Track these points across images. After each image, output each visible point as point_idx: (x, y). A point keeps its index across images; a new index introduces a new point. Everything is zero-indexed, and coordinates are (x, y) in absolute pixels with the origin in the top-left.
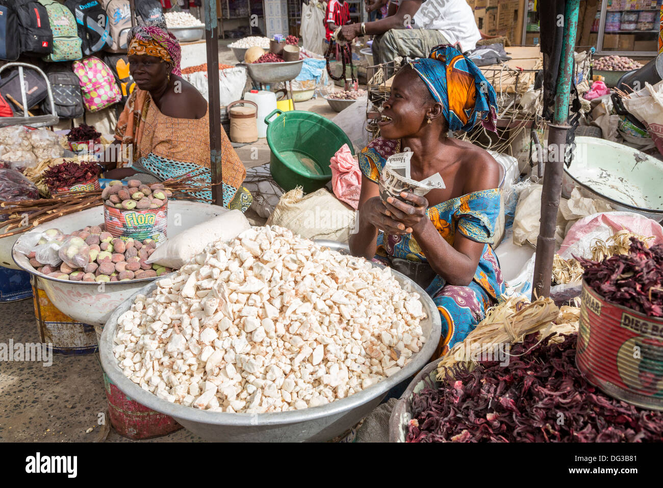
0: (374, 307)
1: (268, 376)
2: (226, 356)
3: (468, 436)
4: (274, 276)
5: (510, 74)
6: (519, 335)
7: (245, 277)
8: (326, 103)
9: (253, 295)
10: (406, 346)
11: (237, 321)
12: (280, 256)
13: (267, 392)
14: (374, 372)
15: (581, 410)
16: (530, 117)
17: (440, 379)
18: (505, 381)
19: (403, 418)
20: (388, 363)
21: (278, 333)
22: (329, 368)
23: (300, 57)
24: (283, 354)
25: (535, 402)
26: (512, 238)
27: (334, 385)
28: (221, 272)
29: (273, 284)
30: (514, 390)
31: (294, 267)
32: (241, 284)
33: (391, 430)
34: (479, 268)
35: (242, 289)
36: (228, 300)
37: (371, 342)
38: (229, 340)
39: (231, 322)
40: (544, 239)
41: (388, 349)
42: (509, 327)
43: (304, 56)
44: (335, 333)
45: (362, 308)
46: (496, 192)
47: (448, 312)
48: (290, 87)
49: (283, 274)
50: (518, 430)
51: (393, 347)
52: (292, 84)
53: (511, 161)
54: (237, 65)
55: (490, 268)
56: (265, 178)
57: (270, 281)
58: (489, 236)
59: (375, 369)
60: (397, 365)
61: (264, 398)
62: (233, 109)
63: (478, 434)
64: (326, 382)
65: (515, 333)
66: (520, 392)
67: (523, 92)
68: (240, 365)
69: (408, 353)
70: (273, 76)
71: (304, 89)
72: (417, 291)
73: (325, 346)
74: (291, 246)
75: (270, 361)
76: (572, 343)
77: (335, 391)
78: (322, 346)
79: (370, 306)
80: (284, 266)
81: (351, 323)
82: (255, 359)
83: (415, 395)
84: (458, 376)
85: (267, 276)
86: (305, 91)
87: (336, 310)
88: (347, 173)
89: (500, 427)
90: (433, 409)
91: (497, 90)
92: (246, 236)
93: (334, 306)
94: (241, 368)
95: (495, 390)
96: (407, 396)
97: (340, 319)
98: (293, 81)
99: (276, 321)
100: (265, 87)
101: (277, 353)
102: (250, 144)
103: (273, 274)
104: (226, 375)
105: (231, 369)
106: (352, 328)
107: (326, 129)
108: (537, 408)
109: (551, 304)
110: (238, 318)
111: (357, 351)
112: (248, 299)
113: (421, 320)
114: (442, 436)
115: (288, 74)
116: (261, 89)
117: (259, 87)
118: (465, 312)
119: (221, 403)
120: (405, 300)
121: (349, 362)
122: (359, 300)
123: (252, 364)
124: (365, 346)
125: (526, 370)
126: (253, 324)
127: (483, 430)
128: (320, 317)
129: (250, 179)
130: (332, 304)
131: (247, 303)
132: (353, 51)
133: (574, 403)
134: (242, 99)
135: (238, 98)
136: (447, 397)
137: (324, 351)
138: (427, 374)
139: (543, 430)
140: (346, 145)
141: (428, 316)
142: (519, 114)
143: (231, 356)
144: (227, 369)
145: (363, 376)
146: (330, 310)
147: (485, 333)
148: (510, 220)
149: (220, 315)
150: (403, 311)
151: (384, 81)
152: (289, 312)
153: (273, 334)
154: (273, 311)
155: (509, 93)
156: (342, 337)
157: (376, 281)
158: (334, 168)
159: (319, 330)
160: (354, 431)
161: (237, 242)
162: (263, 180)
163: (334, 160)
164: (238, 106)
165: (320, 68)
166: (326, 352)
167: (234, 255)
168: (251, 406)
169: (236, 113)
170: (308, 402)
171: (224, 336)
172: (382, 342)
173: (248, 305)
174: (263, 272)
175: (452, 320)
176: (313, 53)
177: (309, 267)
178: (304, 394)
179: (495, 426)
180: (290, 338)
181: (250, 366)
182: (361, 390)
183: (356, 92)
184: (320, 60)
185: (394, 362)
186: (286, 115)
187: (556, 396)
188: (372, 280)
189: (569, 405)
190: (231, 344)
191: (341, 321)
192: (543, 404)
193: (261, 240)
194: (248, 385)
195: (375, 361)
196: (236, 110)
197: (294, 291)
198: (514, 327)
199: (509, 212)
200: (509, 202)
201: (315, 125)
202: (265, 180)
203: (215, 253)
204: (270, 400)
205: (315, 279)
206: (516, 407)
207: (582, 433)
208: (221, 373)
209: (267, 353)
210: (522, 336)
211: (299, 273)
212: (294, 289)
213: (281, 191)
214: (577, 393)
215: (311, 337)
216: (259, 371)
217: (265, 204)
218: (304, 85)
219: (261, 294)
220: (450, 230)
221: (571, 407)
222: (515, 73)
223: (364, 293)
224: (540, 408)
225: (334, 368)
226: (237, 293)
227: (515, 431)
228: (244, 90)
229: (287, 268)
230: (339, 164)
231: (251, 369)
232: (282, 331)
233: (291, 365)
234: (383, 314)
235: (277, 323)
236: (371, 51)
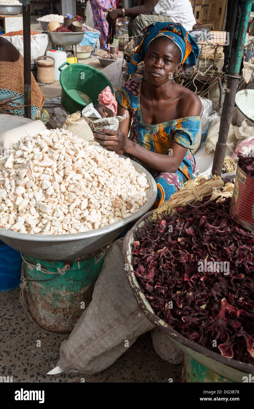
0: (118, 179)
1: (55, 214)
2: (30, 203)
3: (167, 250)
4: (60, 157)
5: (211, 47)
6: (200, 197)
7: (43, 157)
8: (98, 61)
9: (47, 168)
10: (136, 202)
11: (37, 183)
12: (64, 146)
13: (54, 223)
14: (116, 216)
15: (229, 236)
16: (222, 76)
17: (154, 221)
18: (190, 221)
19: (131, 240)
20: (125, 211)
21: (61, 191)
22: (90, 212)
23: (83, 30)
24: (64, 203)
25: (205, 232)
26: (205, 148)
27: (93, 221)
28: (29, 154)
29: (59, 162)
30: (194, 226)
31: (72, 153)
32: (40, 161)
33: (124, 246)
34: (183, 163)
35: (41, 164)
36: (32, 170)
37: (116, 199)
38: (32, 193)
39: (34, 183)
40: (220, 144)
41: (125, 203)
42: (195, 191)
43: (85, 29)
44: (95, 192)
45: (112, 179)
46: (198, 118)
47: (162, 187)
48: (76, 50)
49: (66, 157)
50: (194, 246)
51: (128, 202)
52: (77, 48)
53: (208, 102)
54: (43, 33)
55: (190, 164)
56: (58, 105)
57: (58, 161)
58: (191, 144)
59: (117, 214)
60: (130, 212)
61: (52, 227)
62: (39, 61)
63: (172, 249)
64: (88, 219)
65: (198, 195)
66: (198, 227)
67: (219, 60)
68: (38, 208)
69: (137, 206)
70: (65, 42)
71: (85, 51)
72: (145, 172)
73: (89, 199)
74: (71, 141)
75: (56, 206)
76: (229, 202)
77: (93, 225)
78: (87, 199)
79: (116, 178)
80: (66, 152)
81: (104, 187)
82: (47, 204)
83: (139, 228)
84: (164, 218)
85: (56, 157)
86: (85, 53)
87: (96, 179)
88: (109, 104)
89: (185, 245)
90: (149, 236)
91: (203, 57)
92: (44, 134)
93: (95, 177)
94: (39, 210)
95: (184, 226)
96: (134, 228)
97: (98, 185)
98: (78, 45)
99: (60, 184)
100: (60, 48)
101: (60, 201)
102: (49, 84)
103: (60, 156)
104: (30, 213)
105: (33, 210)
106: (105, 190)
107: (97, 76)
108: (206, 235)
109: (219, 180)
110: (38, 181)
111: (107, 203)
112: (44, 171)
113: (146, 189)
114: (152, 250)
115: (74, 40)
116: (57, 50)
117: (56, 48)
118: (172, 187)
119: (27, 229)
120: (137, 177)
121: (102, 209)
122: (110, 175)
123: (46, 208)
124: (112, 201)
125: (202, 215)
126: (47, 185)
127: (175, 246)
128: (86, 183)
129: (48, 105)
130: (94, 175)
131: (44, 172)
132: (117, 28)
133: (227, 233)
134: (45, 55)
135: (43, 54)
136: (157, 229)
137: (88, 202)
138: (147, 218)
139: (208, 247)
140: (108, 87)
141: (150, 187)
142: (215, 73)
143: (33, 203)
144: (31, 210)
145: (110, 217)
146: (92, 179)
147: (181, 195)
148: (204, 138)
149: (27, 179)
150: (136, 183)
151: (134, 48)
152: (68, 179)
153: (58, 191)
154: (59, 178)
155: (210, 60)
156: (99, 195)
157: (120, 165)
158: (100, 101)
159: (86, 190)
160: (104, 251)
161: (39, 137)
162: (56, 107)
163: (100, 96)
164: (42, 59)
165: (95, 38)
166: (89, 203)
167: (37, 144)
168: (44, 231)
169: (41, 64)
170: (77, 230)
171: (29, 191)
172: (122, 199)
173: (44, 174)
174: (54, 155)
175: (164, 191)
176: (91, 28)
177: (82, 154)
178: (75, 226)
179: (182, 244)
180: (69, 194)
181: (45, 209)
182: (108, 224)
183: (117, 55)
184: (95, 33)
185: (128, 211)
186: (72, 66)
187: (217, 229)
188: (118, 164)
189: (224, 234)
190: (34, 196)
191: (98, 186)
192: (209, 233)
193: (53, 136)
194: (43, 219)
195: (118, 209)
196: (41, 62)
197: (72, 167)
198: (198, 192)
199: (204, 133)
200: (205, 127)
201: (90, 74)
202: (58, 106)
203: (25, 143)
204: (55, 228)
205: (84, 161)
206: (195, 234)
207: (229, 248)
208: (27, 212)
209: (55, 202)
210: (201, 198)
211: (75, 157)
212: (71, 166)
213: (68, 113)
214: (228, 227)
215: (81, 194)
216: (49, 211)
217: (57, 121)
218: (84, 48)
219: (52, 168)
220: (169, 138)
221: (224, 235)
222: (215, 47)
223: (113, 171)
224: (208, 235)
225: (93, 212)
226: (38, 167)
227: (193, 247)
228: (46, 49)
229: (68, 154)
230: (103, 99)
231: (45, 210)
232: (64, 189)
233: (69, 209)
234: (124, 184)
235: (61, 185)
236: (127, 28)
